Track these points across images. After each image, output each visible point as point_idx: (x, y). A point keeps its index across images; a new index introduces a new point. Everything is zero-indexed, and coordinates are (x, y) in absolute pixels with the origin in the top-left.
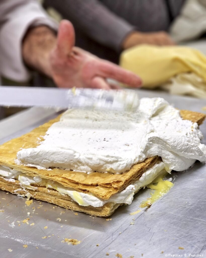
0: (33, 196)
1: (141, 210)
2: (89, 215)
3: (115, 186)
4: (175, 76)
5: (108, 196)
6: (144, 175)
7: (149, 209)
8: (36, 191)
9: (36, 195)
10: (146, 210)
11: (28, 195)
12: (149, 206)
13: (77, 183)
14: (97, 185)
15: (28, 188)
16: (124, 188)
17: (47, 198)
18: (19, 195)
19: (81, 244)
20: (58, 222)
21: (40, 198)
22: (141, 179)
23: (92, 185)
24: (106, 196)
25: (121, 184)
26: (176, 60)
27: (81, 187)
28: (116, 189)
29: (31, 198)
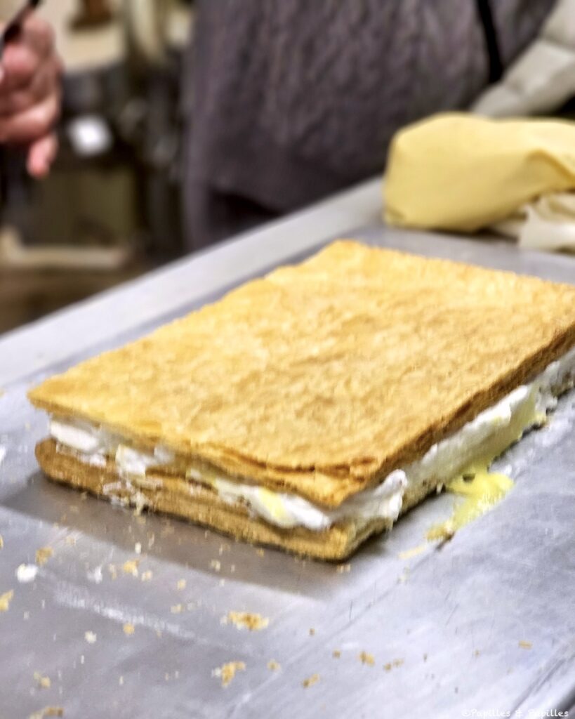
0: (151, 504)
1: (426, 547)
2: (293, 554)
3: (358, 471)
4: (535, 199)
5: (339, 498)
6: (434, 449)
7: (448, 546)
8: (159, 489)
9: (158, 501)
10: (440, 547)
11: (140, 499)
12: (449, 538)
13: (263, 465)
14: (312, 469)
15: (139, 481)
16: (379, 478)
17: (187, 510)
18: (114, 499)
19: (271, 627)
20: (213, 572)
21: (168, 508)
22: (428, 458)
23: (299, 470)
24: (332, 496)
25: (373, 468)
26: (539, 158)
27: (270, 474)
28: (360, 479)
29: (145, 510)
